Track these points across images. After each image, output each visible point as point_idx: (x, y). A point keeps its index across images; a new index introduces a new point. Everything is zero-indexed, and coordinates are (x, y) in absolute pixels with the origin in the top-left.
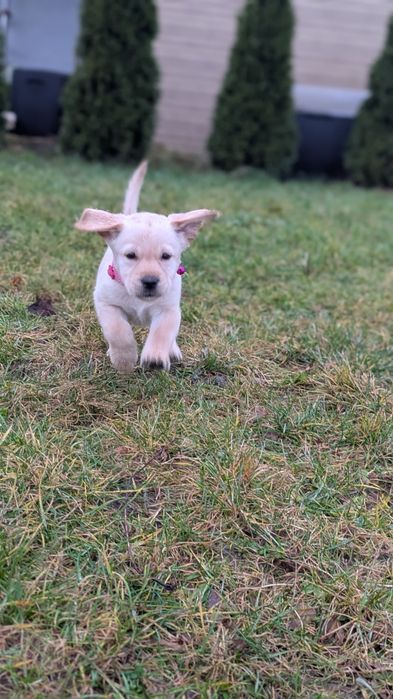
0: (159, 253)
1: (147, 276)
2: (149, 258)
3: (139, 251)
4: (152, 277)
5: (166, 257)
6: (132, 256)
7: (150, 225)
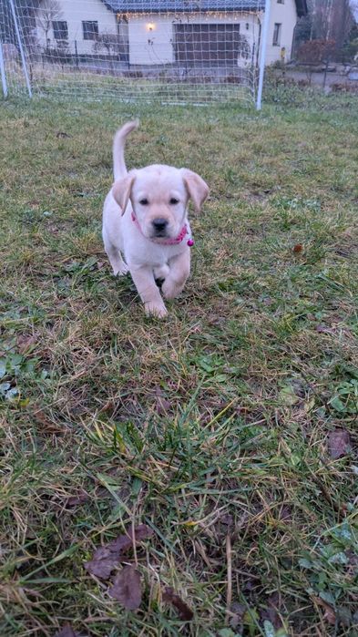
0: (167, 197)
1: (157, 219)
2: (159, 201)
3: (150, 197)
4: (162, 219)
5: (174, 201)
6: (145, 202)
7: (160, 173)
